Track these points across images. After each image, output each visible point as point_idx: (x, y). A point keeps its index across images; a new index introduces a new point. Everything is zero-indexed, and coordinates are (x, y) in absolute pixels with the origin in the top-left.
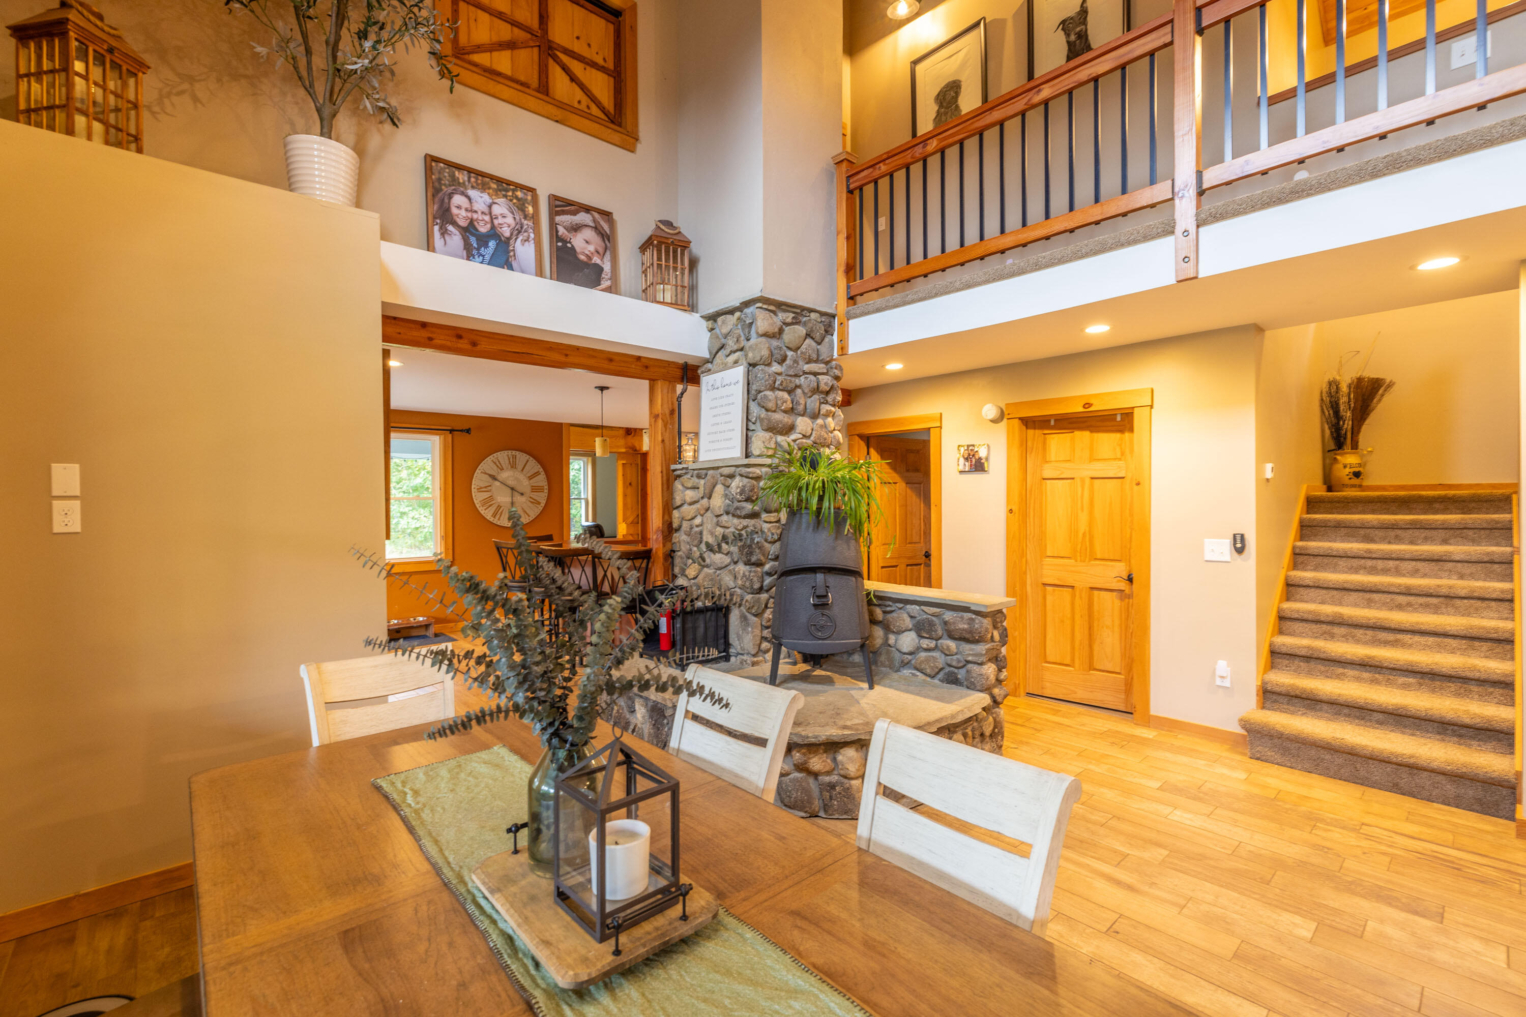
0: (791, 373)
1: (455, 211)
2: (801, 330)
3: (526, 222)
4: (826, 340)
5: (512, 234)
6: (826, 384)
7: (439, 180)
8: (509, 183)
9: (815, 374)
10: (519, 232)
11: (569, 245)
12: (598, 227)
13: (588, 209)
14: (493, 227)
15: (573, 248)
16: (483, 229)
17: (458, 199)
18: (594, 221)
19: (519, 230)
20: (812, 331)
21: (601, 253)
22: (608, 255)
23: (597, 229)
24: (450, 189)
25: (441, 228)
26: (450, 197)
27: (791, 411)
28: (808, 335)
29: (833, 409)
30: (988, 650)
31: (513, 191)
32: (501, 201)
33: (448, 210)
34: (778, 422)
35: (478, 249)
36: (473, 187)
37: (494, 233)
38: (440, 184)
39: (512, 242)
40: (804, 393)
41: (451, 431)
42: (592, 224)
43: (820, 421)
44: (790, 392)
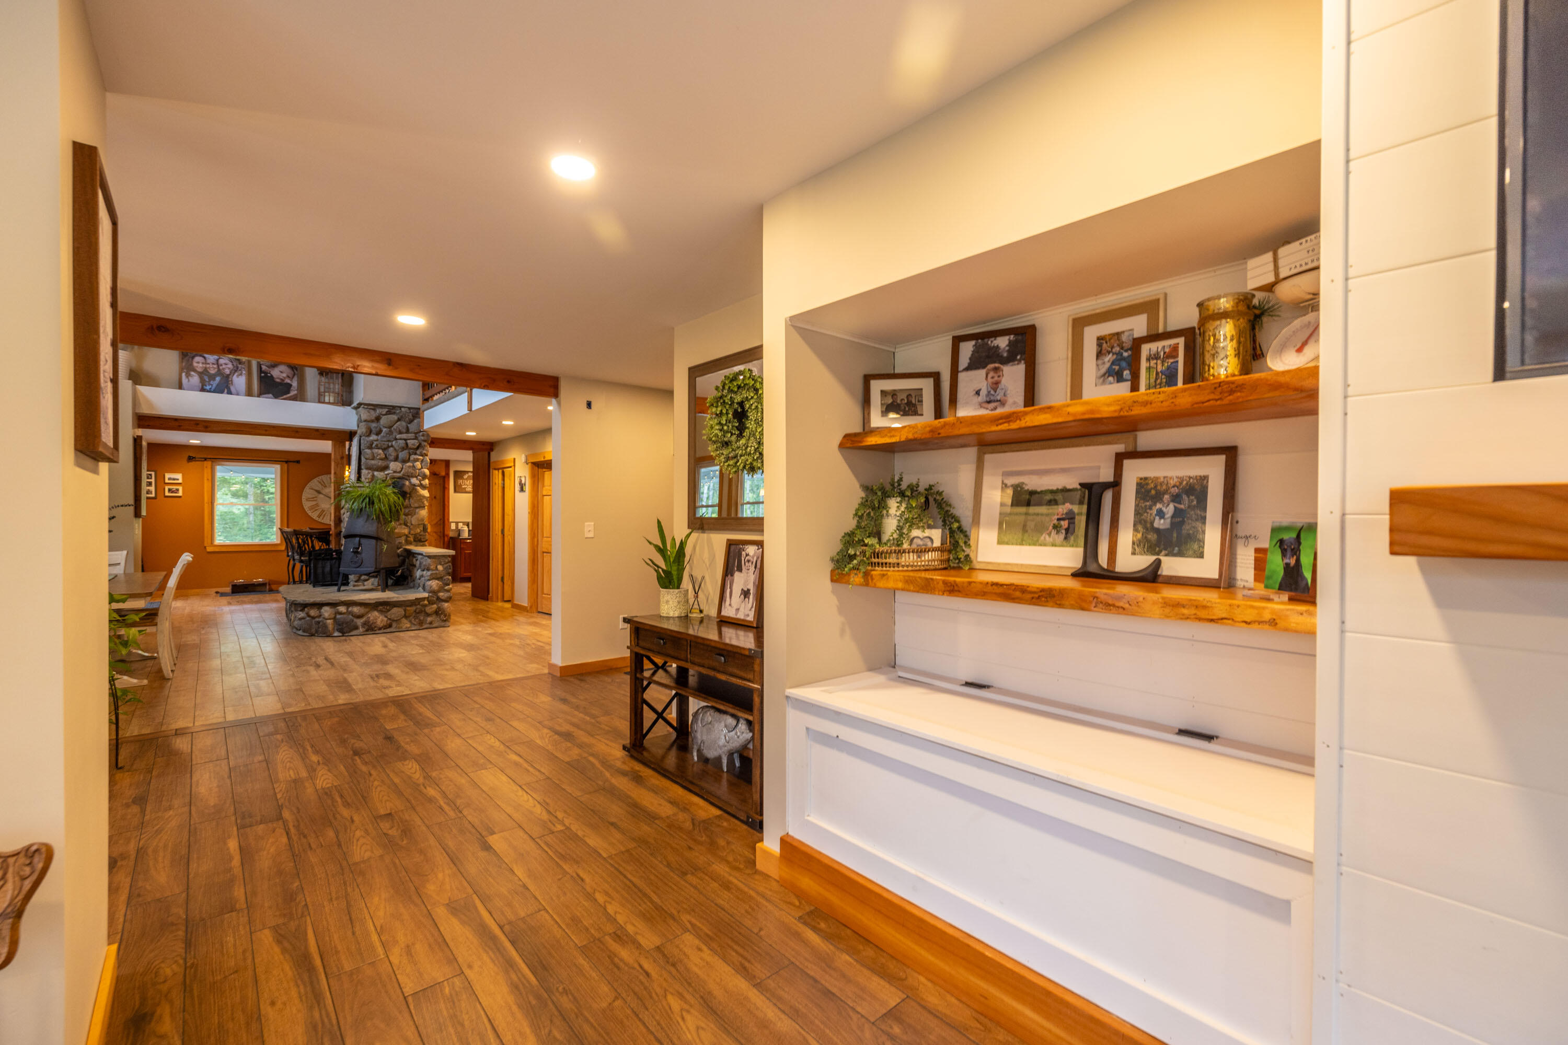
0: (385, 439)
1: (196, 365)
2: (395, 417)
3: (241, 366)
4: (415, 421)
5: (231, 373)
6: (413, 445)
9: (405, 440)
10: (236, 371)
11: (270, 375)
14: (219, 371)
15: (272, 376)
16: (213, 372)
17: (198, 359)
20: (402, 417)
21: (292, 377)
22: (296, 378)
25: (186, 374)
26: (193, 358)
27: (386, 458)
28: (399, 420)
29: (421, 458)
30: (431, 574)
32: (225, 357)
33: (192, 365)
34: (373, 465)
35: (209, 382)
39: (231, 378)
40: (395, 449)
41: (287, 462)
43: (408, 464)
44: (384, 450)
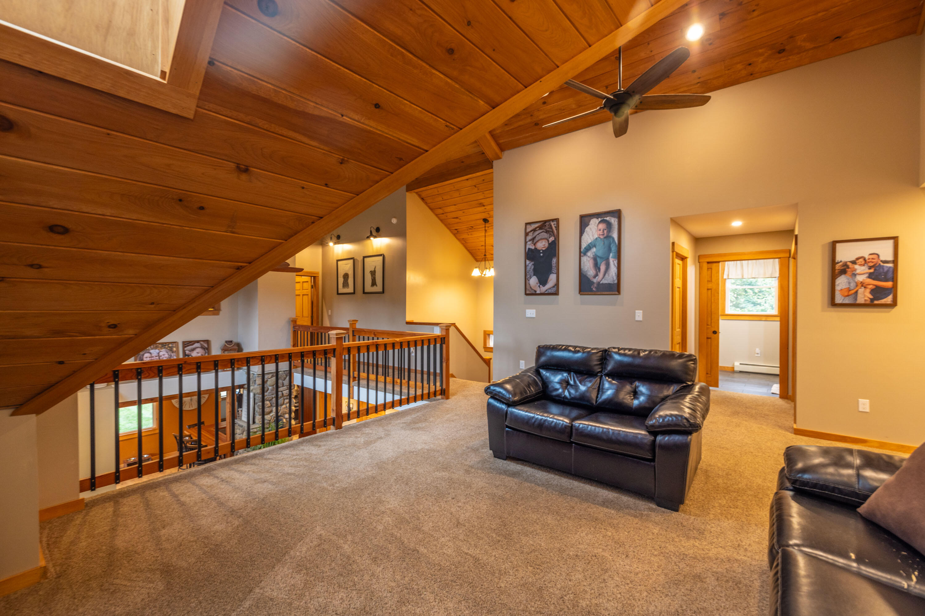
1: (145, 359)
3: (172, 354)
8: (166, 343)
11: (190, 356)
12: (203, 346)
13: (197, 342)
14: (160, 359)
17: (145, 356)
19: (170, 358)
24: (143, 353)
32: (163, 350)
36: (151, 349)
42: (200, 346)
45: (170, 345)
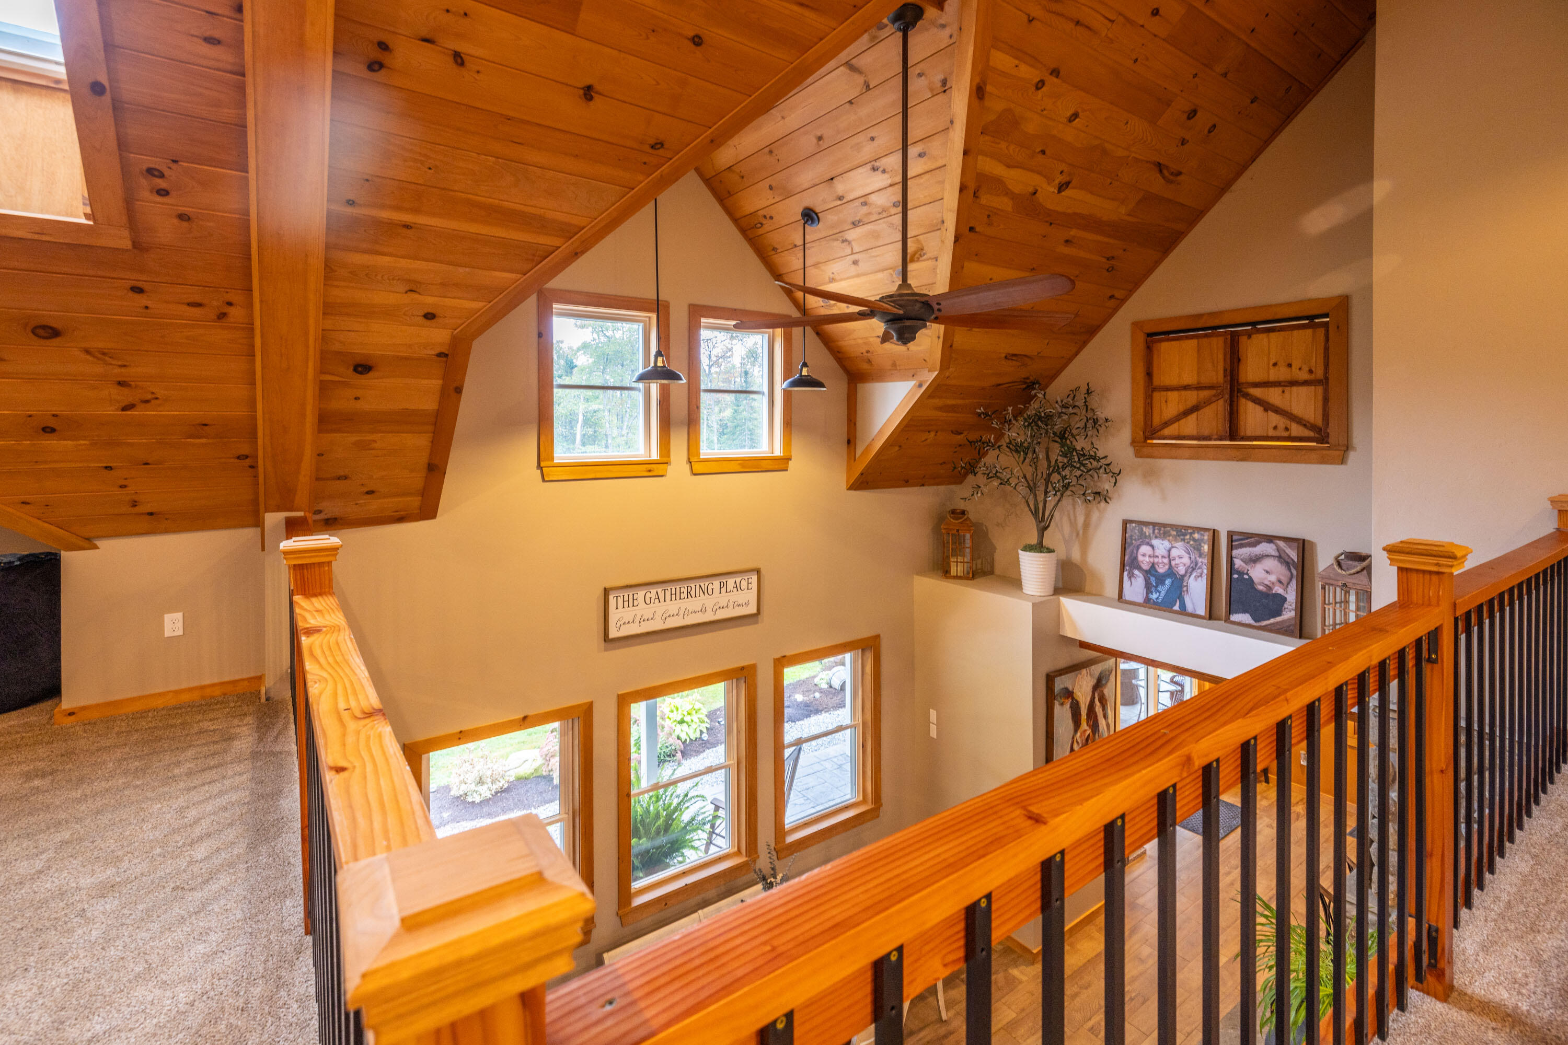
1: (1140, 558)
3: (1199, 560)
5: (1186, 572)
7: (1131, 536)
8: (1187, 528)
10: (1193, 569)
11: (1246, 577)
12: (1283, 555)
13: (1270, 539)
14: (1171, 567)
15: (1250, 579)
16: (1162, 570)
17: (1144, 549)
18: (1278, 549)
19: (1193, 568)
21: (1285, 584)
23: (1282, 558)
24: (1138, 542)
26: (1138, 548)
31: (1191, 534)
32: (1180, 544)
33: (1136, 558)
35: (1156, 587)
36: (1156, 537)
37: (1171, 573)
38: (1131, 539)
39: (1186, 578)
42: (1277, 554)
45: (1196, 536)
